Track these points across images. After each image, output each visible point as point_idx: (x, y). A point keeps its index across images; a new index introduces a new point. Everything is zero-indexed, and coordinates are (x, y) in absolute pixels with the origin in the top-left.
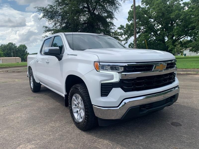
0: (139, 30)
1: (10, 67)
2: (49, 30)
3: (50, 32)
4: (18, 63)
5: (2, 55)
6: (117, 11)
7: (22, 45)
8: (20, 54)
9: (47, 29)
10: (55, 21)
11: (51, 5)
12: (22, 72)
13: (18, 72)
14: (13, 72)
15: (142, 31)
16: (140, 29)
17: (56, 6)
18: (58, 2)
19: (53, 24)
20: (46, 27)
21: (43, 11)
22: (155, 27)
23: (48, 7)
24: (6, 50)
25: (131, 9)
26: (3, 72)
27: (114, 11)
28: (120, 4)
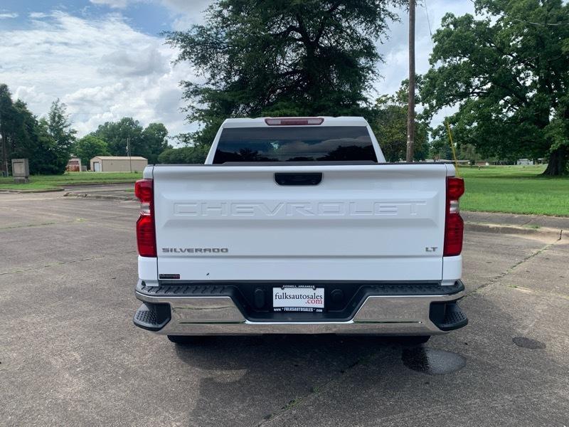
0: (467, 88)
1: (105, 184)
2: (196, 91)
3: (200, 97)
4: (136, 173)
5: (104, 150)
6: (382, 36)
7: (155, 124)
8: (150, 147)
9: (191, 90)
10: (213, 66)
11: (202, 27)
12: (115, 198)
13: (108, 197)
14: (98, 197)
15: (477, 91)
16: (469, 85)
17: (217, 28)
18: (219, 19)
19: (208, 75)
20: (189, 84)
21: (182, 42)
22: (521, 79)
23: (194, 33)
24: (117, 136)
25: (443, 26)
26: (76, 197)
27: (373, 39)
28: (397, 17)
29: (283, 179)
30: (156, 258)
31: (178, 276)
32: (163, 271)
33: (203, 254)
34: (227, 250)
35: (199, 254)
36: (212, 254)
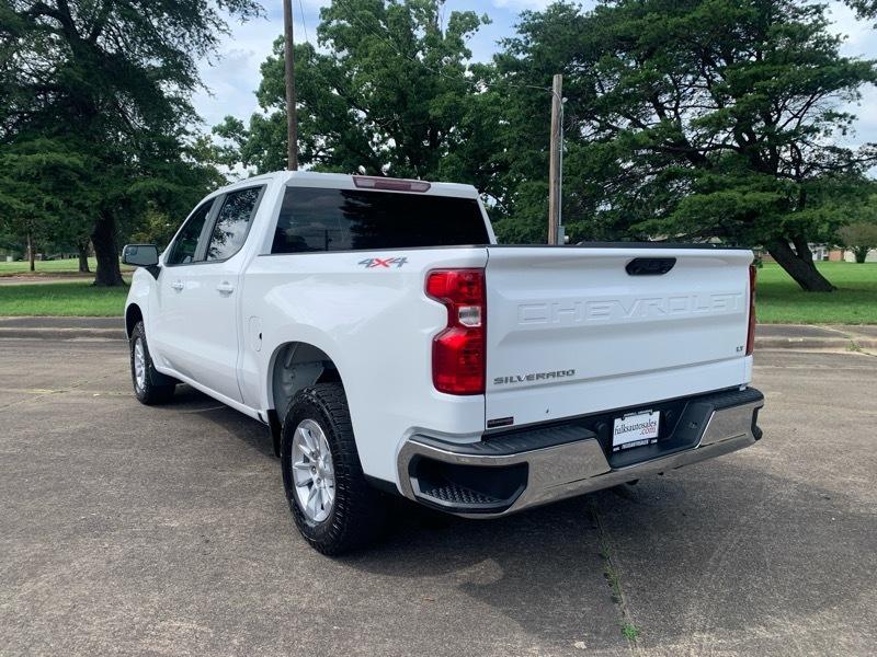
0: (308, 150)
6: (211, 54)
15: (321, 154)
16: (311, 144)
22: (373, 144)
25: (275, 53)
27: (194, 55)
28: (225, 28)
29: (637, 268)
30: (482, 396)
31: (510, 420)
32: (492, 416)
33: (546, 381)
34: (573, 371)
35: (541, 381)
36: (556, 379)
